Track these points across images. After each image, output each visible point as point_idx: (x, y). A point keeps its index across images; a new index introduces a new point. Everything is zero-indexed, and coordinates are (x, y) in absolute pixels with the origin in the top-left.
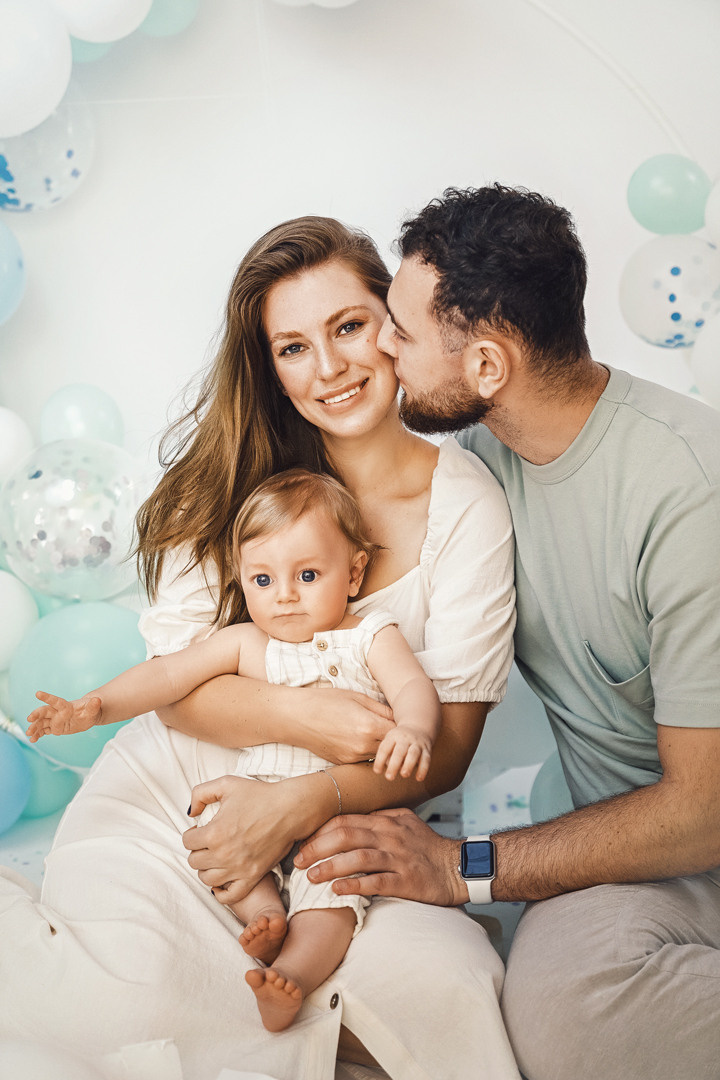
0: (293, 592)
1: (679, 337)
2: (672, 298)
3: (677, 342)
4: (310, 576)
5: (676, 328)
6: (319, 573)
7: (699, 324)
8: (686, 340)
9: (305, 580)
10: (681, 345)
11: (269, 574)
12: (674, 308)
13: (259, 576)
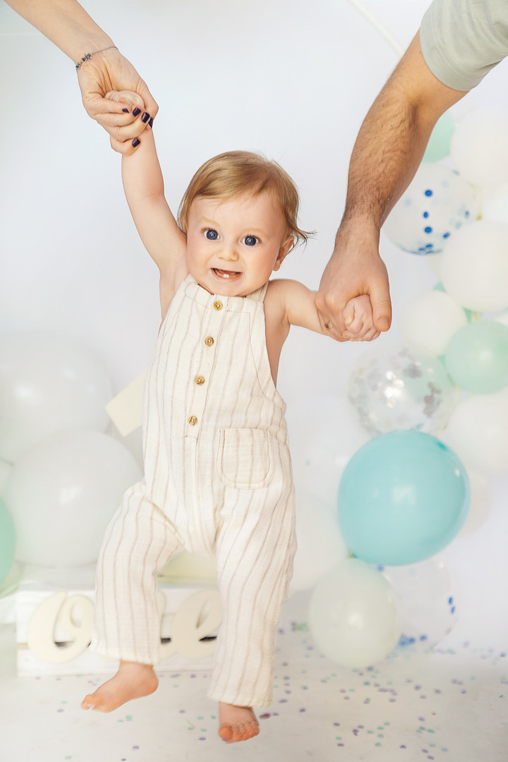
0: (235, 253)
1: (429, 246)
2: (426, 215)
3: (428, 250)
4: (251, 241)
5: (428, 239)
6: (260, 241)
7: (446, 236)
8: (435, 248)
9: (246, 243)
10: (430, 252)
11: (218, 231)
12: (427, 223)
13: (210, 230)
